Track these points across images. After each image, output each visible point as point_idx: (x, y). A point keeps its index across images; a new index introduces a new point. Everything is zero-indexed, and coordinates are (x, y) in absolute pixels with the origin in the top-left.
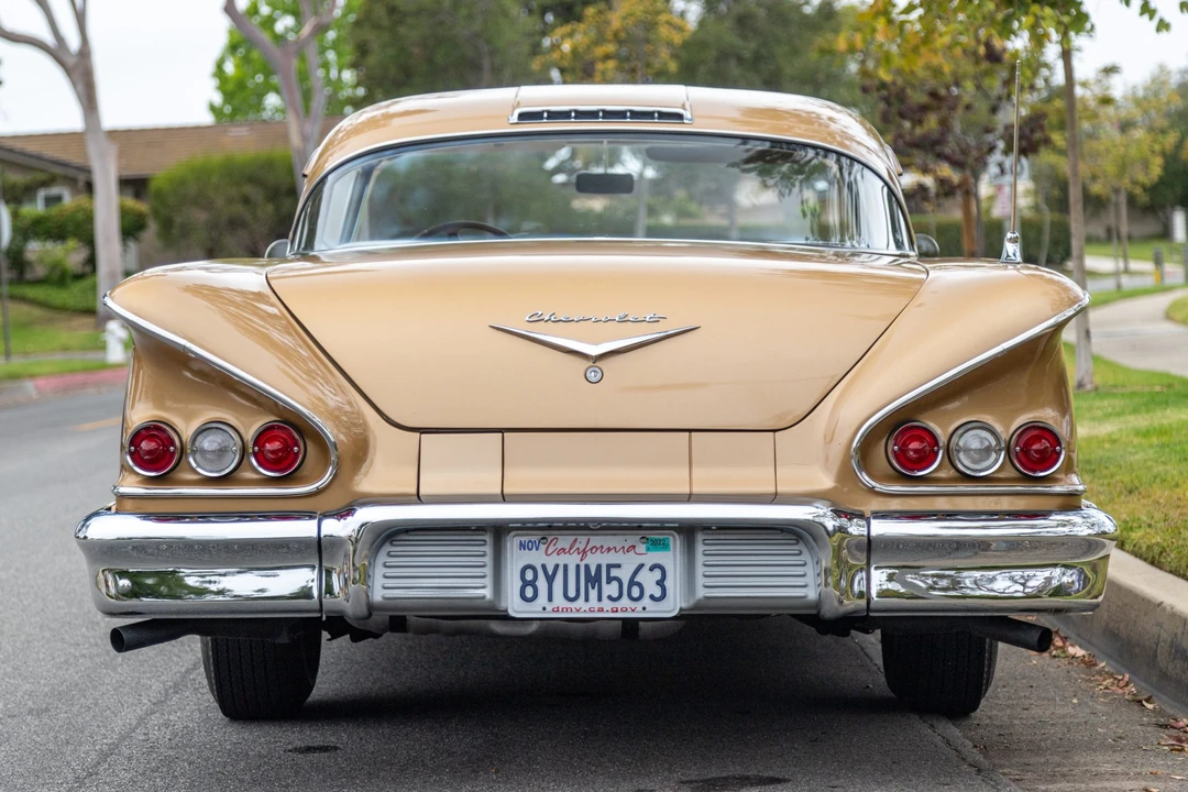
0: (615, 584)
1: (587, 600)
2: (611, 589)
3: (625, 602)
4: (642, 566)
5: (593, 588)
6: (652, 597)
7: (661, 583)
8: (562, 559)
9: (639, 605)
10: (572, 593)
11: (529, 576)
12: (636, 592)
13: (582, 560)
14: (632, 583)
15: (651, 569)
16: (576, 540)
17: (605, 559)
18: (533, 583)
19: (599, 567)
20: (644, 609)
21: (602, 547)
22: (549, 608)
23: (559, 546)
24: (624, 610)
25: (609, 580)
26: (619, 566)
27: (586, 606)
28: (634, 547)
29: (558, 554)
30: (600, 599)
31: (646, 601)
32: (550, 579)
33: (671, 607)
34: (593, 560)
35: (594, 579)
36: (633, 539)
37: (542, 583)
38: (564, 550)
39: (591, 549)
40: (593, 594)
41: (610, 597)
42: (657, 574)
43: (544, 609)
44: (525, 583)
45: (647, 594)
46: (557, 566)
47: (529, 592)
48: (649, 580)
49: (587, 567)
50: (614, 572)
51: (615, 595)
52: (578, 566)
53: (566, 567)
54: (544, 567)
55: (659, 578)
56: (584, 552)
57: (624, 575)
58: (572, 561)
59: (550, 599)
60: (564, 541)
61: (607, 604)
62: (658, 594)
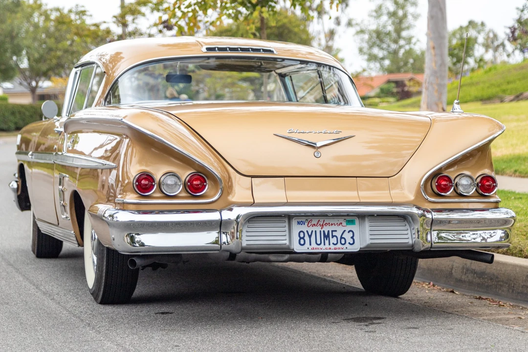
0: (335, 238)
1: (324, 244)
2: (333, 240)
3: (339, 245)
4: (345, 231)
5: (327, 240)
6: (349, 243)
7: (352, 238)
8: (314, 229)
9: (344, 246)
10: (319, 242)
11: (302, 235)
12: (343, 241)
13: (322, 229)
14: (341, 238)
15: (349, 232)
16: (319, 221)
17: (331, 228)
18: (303, 238)
19: (328, 231)
20: (347, 248)
21: (329, 223)
22: (310, 248)
23: (313, 223)
24: (339, 249)
25: (333, 236)
26: (336, 231)
27: (324, 247)
28: (341, 223)
29: (312, 226)
30: (329, 244)
31: (347, 244)
32: (310, 236)
33: (357, 247)
34: (326, 229)
35: (327, 236)
36: (341, 220)
37: (307, 238)
38: (315, 225)
39: (325, 224)
40: (327, 242)
41: (333, 244)
42: (351, 234)
43: (308, 248)
44: (301, 238)
45: (347, 242)
46: (312, 231)
47: (302, 242)
48: (348, 236)
49: (324, 231)
50: (334, 234)
51: (335, 243)
52: (320, 231)
53: (316, 231)
54: (307, 231)
55: (352, 236)
56: (322, 225)
57: (338, 234)
58: (318, 229)
59: (310, 245)
60: (315, 222)
61: (332, 246)
62: (352, 242)
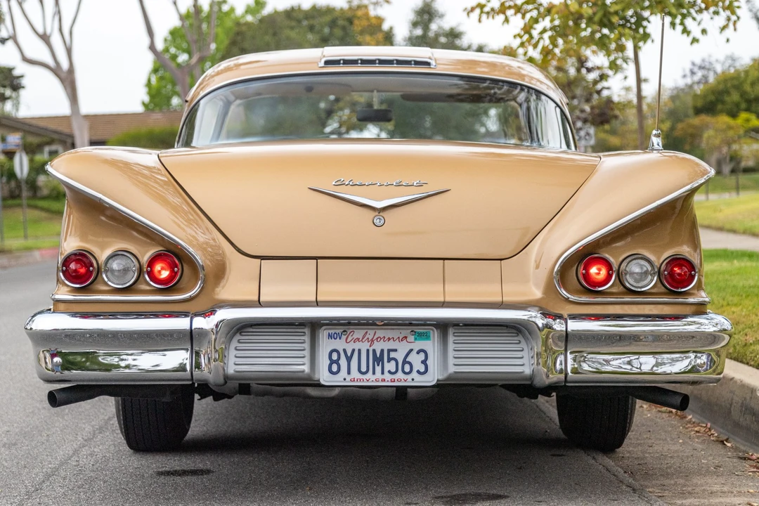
0: (393, 363)
1: (374, 373)
2: (390, 366)
3: (400, 375)
4: (411, 350)
5: (378, 365)
6: (418, 372)
7: (424, 362)
8: (357, 346)
9: (409, 377)
10: (364, 369)
11: (335, 356)
12: (407, 368)
13: (370, 346)
14: (405, 362)
15: (418, 353)
16: (367, 332)
17: (386, 346)
18: (337, 362)
19: (382, 351)
20: (413, 380)
21: (384, 337)
22: (348, 379)
23: (355, 336)
24: (399, 380)
25: (389, 360)
26: (396, 350)
27: (373, 378)
28: (406, 337)
29: (354, 342)
30: (383, 373)
31: (414, 375)
32: (349, 359)
33: (430, 379)
34: (378, 346)
35: (379, 360)
36: (406, 332)
37: (343, 362)
38: (358, 339)
39: (377, 339)
40: (378, 369)
41: (389, 372)
42: (422, 356)
43: (345, 379)
44: (332, 362)
45: (415, 370)
46: (353, 350)
47: (335, 368)
48: (416, 359)
49: (374, 351)
50: (393, 355)
51: (393, 370)
52: (368, 350)
53: (359, 350)
54: (344, 350)
55: (423, 358)
56: (372, 341)
57: (400, 356)
58: (364, 346)
59: (349, 373)
60: (359, 333)
61: (387, 376)
62: (422, 370)
